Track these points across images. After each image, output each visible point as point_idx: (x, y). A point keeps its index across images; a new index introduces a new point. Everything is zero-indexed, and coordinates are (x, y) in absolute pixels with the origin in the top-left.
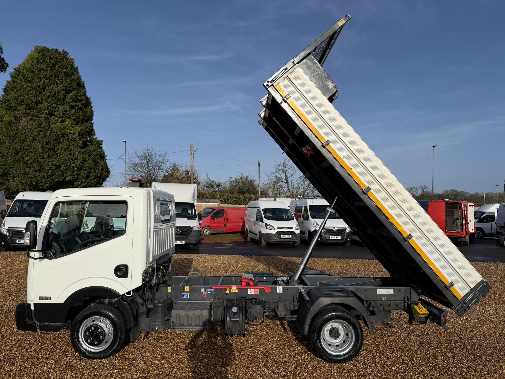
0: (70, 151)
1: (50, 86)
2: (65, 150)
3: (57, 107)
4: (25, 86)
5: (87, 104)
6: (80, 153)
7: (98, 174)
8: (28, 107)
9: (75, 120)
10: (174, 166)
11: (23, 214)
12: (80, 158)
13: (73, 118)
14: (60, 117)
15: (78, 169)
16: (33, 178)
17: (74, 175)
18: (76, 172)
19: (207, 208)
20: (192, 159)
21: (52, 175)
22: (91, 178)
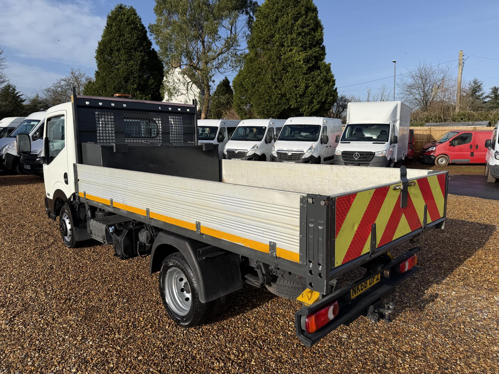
0: (296, 79)
1: (281, 17)
2: (291, 78)
3: (286, 37)
4: (264, 23)
6: (303, 79)
7: (322, 100)
8: (265, 42)
9: (302, 46)
12: (303, 85)
13: (300, 45)
14: (288, 46)
15: (300, 96)
17: (298, 102)
18: (299, 99)
20: (461, 70)
21: (278, 104)
22: (314, 104)
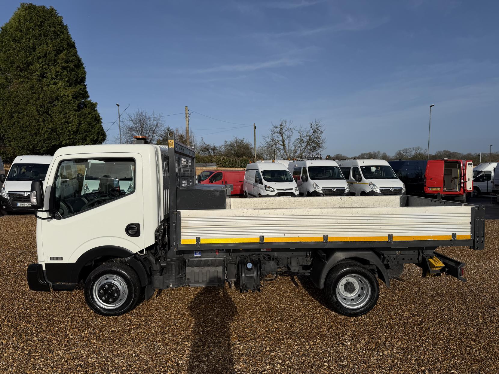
0: (65, 114)
1: (40, 46)
2: (60, 113)
3: (49, 68)
4: (14, 46)
5: (79, 65)
6: (75, 115)
7: (94, 138)
8: (19, 69)
9: (68, 81)
10: (168, 130)
11: (22, 178)
12: (76, 122)
13: (66, 79)
14: (52, 79)
15: (74, 132)
16: (30, 142)
17: (70, 139)
18: (72, 136)
19: (205, 171)
20: (188, 122)
21: (48, 139)
22: (87, 141)
